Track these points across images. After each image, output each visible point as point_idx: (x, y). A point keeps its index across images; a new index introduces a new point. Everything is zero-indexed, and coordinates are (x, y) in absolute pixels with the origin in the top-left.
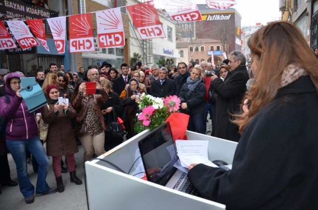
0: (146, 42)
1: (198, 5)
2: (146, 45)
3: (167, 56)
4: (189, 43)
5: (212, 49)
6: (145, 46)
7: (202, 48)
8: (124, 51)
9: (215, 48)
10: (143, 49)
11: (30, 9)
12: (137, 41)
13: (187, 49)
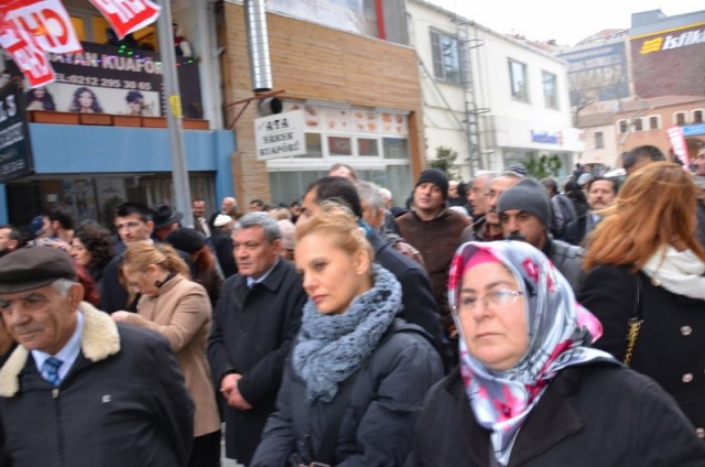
0: (476, 114)
1: (634, 15)
2: (476, 124)
3: (546, 149)
4: (618, 113)
5: (681, 121)
6: (473, 128)
7: (654, 122)
8: (409, 144)
9: (689, 116)
10: (468, 134)
11: (113, 61)
12: (450, 115)
13: (611, 128)
